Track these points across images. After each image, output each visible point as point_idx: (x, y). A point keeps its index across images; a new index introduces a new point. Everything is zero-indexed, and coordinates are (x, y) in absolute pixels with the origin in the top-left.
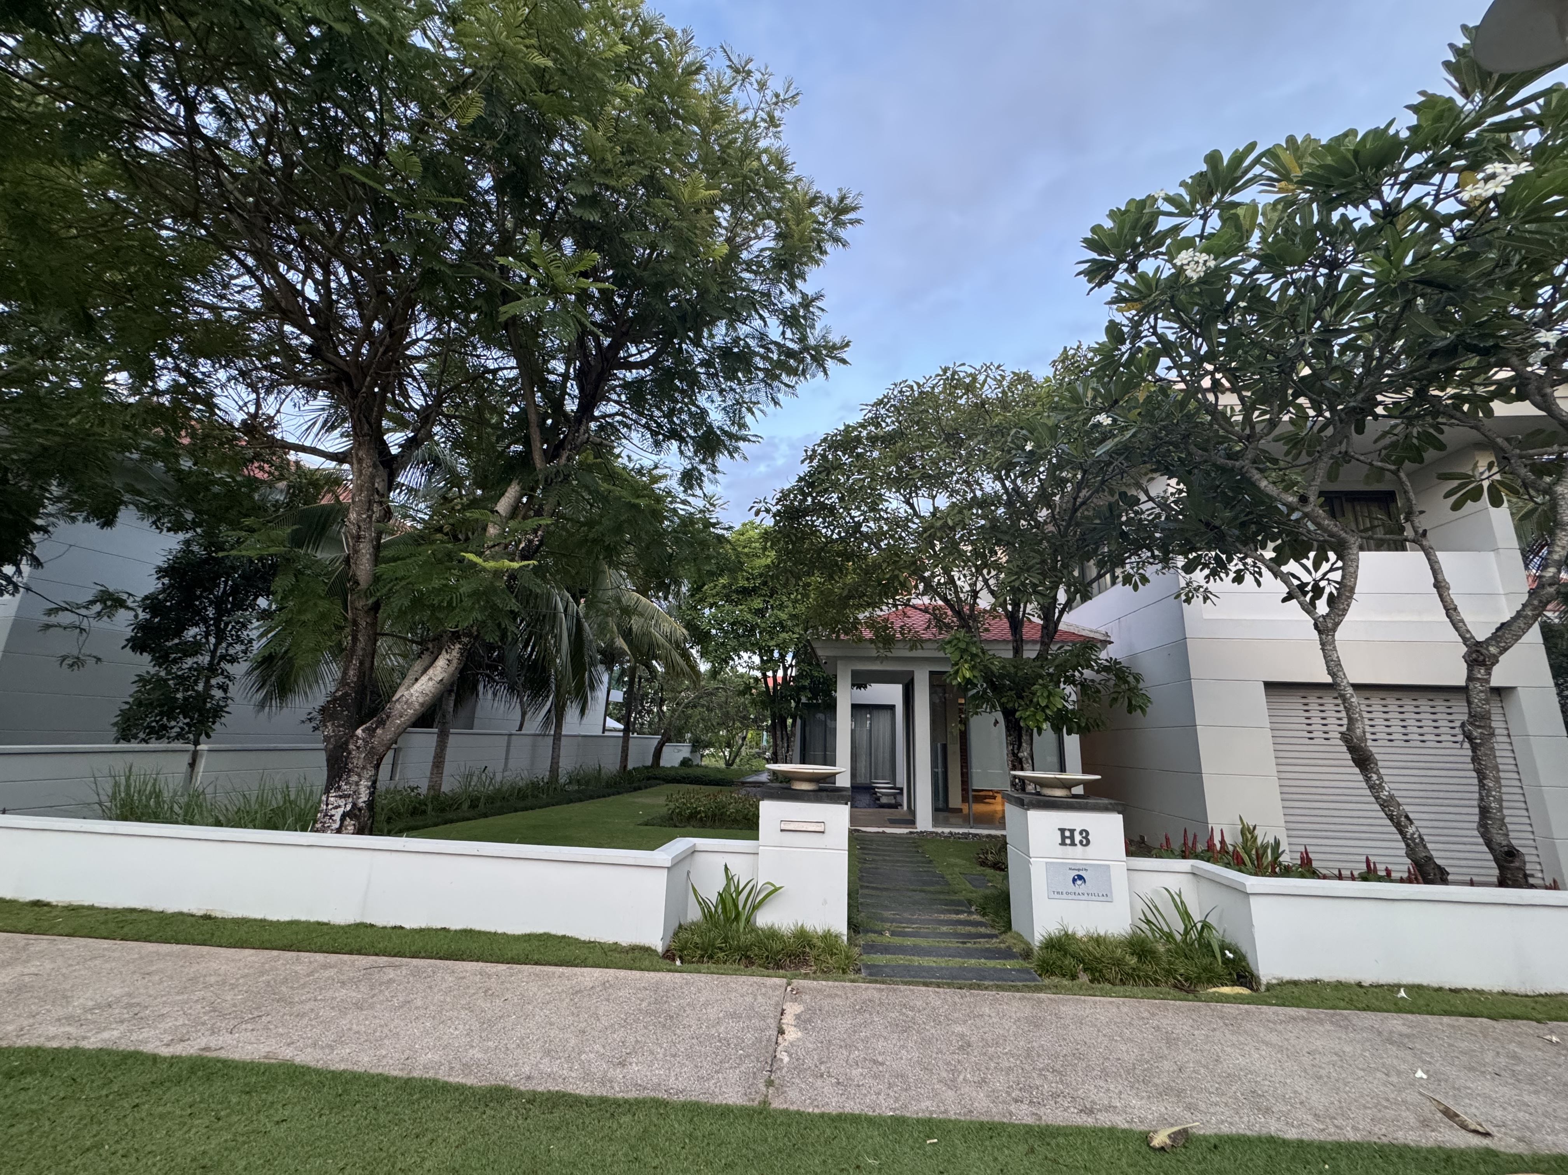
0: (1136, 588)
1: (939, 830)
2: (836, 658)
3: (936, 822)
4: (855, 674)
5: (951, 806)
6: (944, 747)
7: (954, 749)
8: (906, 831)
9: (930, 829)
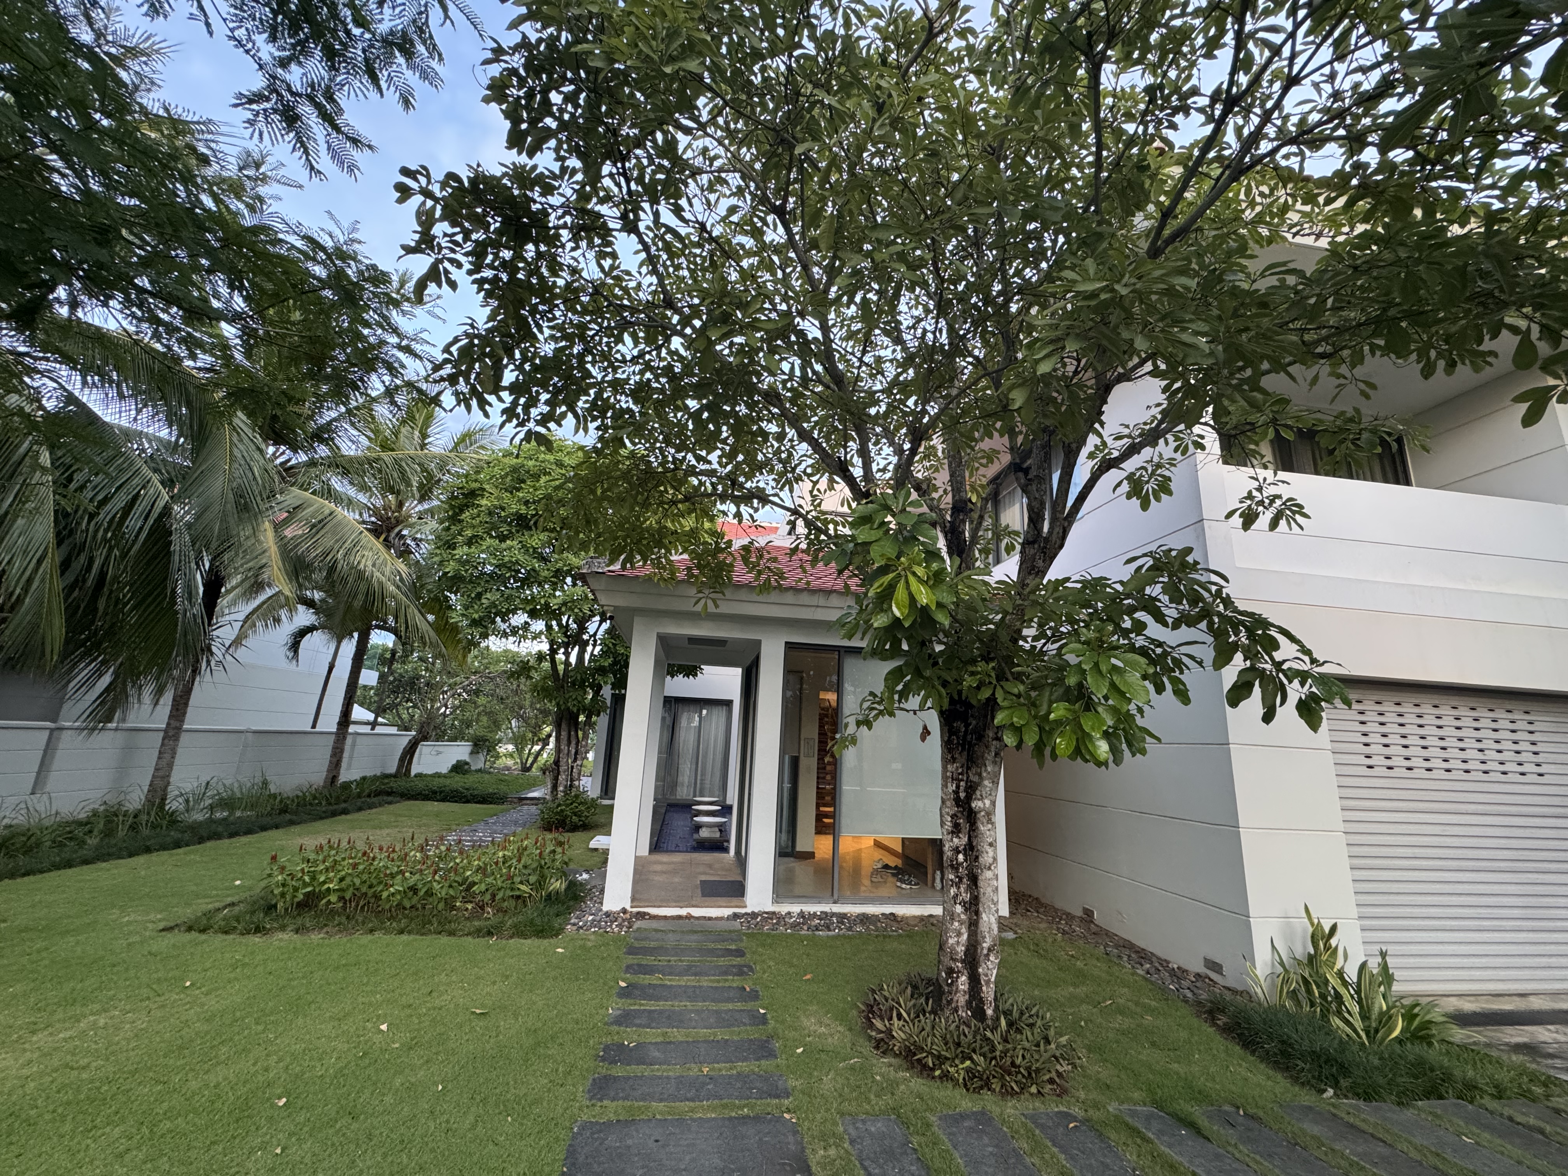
0: (1145, 506)
1: (783, 909)
2: (634, 612)
3: (779, 893)
4: (665, 643)
5: (799, 848)
6: (795, 763)
7: (809, 764)
8: (727, 912)
9: (770, 908)
